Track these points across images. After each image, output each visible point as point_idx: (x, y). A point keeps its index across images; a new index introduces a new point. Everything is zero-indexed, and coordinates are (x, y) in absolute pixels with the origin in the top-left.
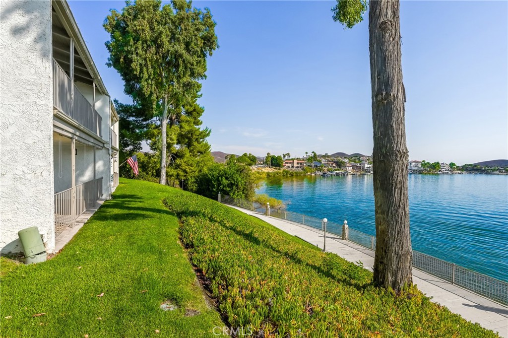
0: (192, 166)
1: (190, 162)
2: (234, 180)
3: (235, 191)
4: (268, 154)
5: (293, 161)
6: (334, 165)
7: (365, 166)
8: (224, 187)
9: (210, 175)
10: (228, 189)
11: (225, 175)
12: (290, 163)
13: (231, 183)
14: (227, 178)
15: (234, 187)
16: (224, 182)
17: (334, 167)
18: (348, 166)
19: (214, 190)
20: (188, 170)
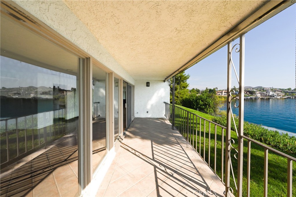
0: (181, 94)
1: (180, 92)
2: (207, 102)
3: (208, 108)
4: (207, 88)
5: (222, 91)
6: (248, 93)
7: (270, 93)
8: (201, 105)
9: (191, 99)
10: (203, 107)
11: (201, 98)
12: (220, 92)
13: (206, 104)
14: (202, 101)
15: (207, 106)
16: (201, 103)
17: (248, 94)
18: (258, 94)
19: (195, 107)
20: (179, 96)
